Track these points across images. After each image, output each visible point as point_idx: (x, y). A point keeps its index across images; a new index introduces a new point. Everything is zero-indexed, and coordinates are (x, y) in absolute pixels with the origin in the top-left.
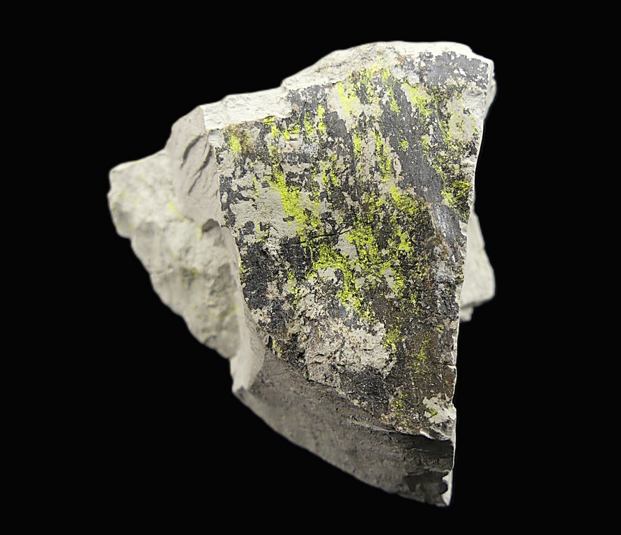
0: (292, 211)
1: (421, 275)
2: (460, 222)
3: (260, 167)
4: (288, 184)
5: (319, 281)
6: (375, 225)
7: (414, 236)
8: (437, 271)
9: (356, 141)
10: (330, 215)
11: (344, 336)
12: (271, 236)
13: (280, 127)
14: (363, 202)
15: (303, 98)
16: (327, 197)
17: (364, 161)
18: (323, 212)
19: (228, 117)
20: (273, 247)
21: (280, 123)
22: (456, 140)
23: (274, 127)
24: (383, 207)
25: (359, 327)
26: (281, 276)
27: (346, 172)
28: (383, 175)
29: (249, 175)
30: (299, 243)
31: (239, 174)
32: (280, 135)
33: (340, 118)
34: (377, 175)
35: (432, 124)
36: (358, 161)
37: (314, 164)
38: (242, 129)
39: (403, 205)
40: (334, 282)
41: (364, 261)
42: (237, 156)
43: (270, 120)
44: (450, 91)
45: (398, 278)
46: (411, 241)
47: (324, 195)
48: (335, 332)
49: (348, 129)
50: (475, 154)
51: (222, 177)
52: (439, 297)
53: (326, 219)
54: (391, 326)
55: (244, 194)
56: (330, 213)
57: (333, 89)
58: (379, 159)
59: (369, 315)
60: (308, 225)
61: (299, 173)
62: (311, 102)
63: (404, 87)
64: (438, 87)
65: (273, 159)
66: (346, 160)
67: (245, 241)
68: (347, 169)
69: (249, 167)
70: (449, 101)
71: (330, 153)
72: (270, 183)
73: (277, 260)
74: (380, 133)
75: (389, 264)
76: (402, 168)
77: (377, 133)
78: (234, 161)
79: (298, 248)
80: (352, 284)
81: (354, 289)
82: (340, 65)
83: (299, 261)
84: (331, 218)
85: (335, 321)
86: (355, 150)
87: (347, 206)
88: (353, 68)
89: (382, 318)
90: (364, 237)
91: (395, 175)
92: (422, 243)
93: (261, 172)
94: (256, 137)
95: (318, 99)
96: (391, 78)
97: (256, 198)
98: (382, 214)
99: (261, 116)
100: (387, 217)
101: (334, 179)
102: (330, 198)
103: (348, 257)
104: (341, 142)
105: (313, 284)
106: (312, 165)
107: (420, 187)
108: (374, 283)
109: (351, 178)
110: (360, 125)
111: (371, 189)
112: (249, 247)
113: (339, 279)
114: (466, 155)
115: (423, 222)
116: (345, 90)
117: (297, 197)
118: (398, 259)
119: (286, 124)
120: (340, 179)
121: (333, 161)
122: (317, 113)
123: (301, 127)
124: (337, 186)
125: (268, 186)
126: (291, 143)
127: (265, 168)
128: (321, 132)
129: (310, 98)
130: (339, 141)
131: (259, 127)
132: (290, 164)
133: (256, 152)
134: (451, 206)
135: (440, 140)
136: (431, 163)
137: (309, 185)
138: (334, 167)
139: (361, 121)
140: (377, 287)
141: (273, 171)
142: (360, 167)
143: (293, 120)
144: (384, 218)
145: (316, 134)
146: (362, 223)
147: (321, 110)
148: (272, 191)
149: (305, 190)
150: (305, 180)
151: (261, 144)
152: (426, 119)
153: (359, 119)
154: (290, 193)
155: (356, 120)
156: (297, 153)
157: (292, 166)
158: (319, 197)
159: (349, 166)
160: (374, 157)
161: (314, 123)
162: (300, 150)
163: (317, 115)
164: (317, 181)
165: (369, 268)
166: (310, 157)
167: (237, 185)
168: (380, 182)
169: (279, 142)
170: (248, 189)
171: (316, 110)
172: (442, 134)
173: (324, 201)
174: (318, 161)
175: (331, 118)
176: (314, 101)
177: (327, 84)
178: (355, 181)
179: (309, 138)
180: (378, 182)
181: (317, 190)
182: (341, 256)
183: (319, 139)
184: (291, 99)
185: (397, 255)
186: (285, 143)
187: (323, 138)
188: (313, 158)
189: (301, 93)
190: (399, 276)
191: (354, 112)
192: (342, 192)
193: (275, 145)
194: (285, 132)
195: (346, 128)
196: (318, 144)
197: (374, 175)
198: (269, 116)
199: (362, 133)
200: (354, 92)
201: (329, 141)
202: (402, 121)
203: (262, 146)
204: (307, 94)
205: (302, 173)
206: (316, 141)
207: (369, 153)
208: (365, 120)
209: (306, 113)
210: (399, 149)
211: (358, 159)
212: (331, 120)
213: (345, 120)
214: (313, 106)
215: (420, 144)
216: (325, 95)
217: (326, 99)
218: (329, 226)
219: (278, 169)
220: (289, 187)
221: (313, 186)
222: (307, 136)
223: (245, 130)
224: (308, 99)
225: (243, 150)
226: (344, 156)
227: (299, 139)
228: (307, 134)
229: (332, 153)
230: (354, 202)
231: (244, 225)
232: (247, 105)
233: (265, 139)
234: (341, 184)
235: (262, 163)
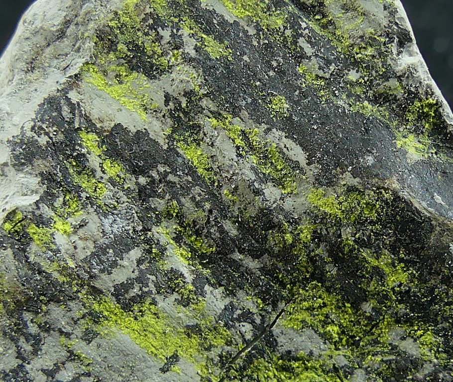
0: (165, 346)
3: (57, 313)
4: (127, 307)
6: (322, 273)
9: (192, 154)
10: (233, 307)
13: (42, 221)
14: (276, 249)
15: (43, 140)
16: (208, 282)
17: (230, 180)
18: (218, 312)
21: (37, 212)
22: (361, 37)
23: (32, 229)
24: (317, 237)
27: (212, 218)
28: (279, 183)
29: (49, 341)
31: (29, 348)
32: (52, 235)
33: (134, 130)
35: (301, 35)
36: (220, 187)
42: (3, 322)
43: (16, 220)
45: (419, 333)
46: (401, 260)
47: (199, 282)
49: (161, 141)
50: (410, 40)
53: (232, 319)
55: (64, 376)
56: (232, 304)
57: (83, 85)
58: (253, 159)
61: (133, 276)
62: (61, 137)
65: (70, 284)
66: (198, 198)
68: (210, 212)
69: (39, 326)
71: (159, 204)
72: (97, 328)
74: (225, 114)
75: (388, 320)
76: (305, 149)
77: (217, 115)
78: (5, 334)
82: (63, 33)
84: (239, 312)
86: (200, 171)
87: (251, 273)
90: (316, 305)
91: (301, 170)
92: (423, 252)
93: (66, 320)
94: (13, 268)
95: (69, 123)
97: (89, 369)
98: (323, 250)
101: (198, 244)
102: (213, 281)
103: (311, 353)
106: (145, 247)
107: (358, 162)
109: (228, 224)
110: (177, 120)
111: (275, 220)
114: (395, 52)
115: (402, 217)
116: (105, 73)
117: (158, 318)
118: (400, 304)
119: (49, 208)
120: (208, 236)
121: (174, 214)
122: (87, 150)
123: (76, 194)
124: (212, 252)
125: (96, 334)
126: (82, 235)
127: (69, 310)
128: (118, 179)
129: (55, 131)
130: (161, 173)
131: (4, 245)
132: (106, 272)
133: (32, 293)
134: (426, 156)
135: (333, 55)
136: (346, 106)
137: (163, 285)
138: (183, 224)
139: (173, 112)
140: (393, 369)
141: (87, 305)
142: (230, 195)
143: (55, 192)
144: (331, 253)
145: (112, 188)
146: (298, 284)
147: (90, 139)
148: (108, 338)
149: (163, 296)
150: (150, 281)
151: (30, 272)
152: (284, 33)
153: (168, 110)
154: (142, 321)
155: (164, 116)
156: (105, 244)
157: (112, 273)
158: (195, 292)
159: (210, 205)
160: (243, 163)
161: (93, 171)
162: (105, 235)
163: (89, 153)
164: (172, 268)
165: (357, 348)
166: (132, 235)
167: (40, 371)
168: (282, 199)
169: (61, 248)
170: (63, 364)
171: (80, 145)
172: (329, 41)
173: (208, 292)
174: (149, 233)
175: (117, 140)
176: (67, 133)
177: (64, 84)
178: (237, 224)
179: (105, 204)
180: (280, 200)
181: (184, 282)
182: (296, 359)
183: (124, 193)
184: (23, 157)
185: (394, 297)
186: (71, 241)
187: (129, 188)
188: (138, 234)
189: (32, 133)
190: (418, 329)
191: (150, 102)
192: (229, 256)
193: (58, 258)
194: (55, 222)
195: (156, 141)
196: (127, 202)
197: (264, 193)
198: (7, 215)
199: (191, 133)
200: (123, 68)
201: (142, 185)
202: (247, 66)
203: (35, 274)
204: (44, 126)
205: (137, 273)
206: (122, 200)
207: (230, 160)
208: (181, 106)
209: (68, 162)
210: (274, 119)
211: (216, 184)
212: (120, 144)
213: (145, 129)
214: (70, 141)
215: (304, 85)
216: (76, 105)
217: (83, 112)
218: (243, 326)
219: (91, 295)
220: (133, 311)
221: (171, 280)
222: (98, 201)
224: (51, 135)
225: (5, 304)
226: (188, 194)
227: (89, 217)
228: (97, 198)
229: (162, 201)
230: (261, 259)
233: (31, 259)
234: (217, 244)
235: (57, 305)
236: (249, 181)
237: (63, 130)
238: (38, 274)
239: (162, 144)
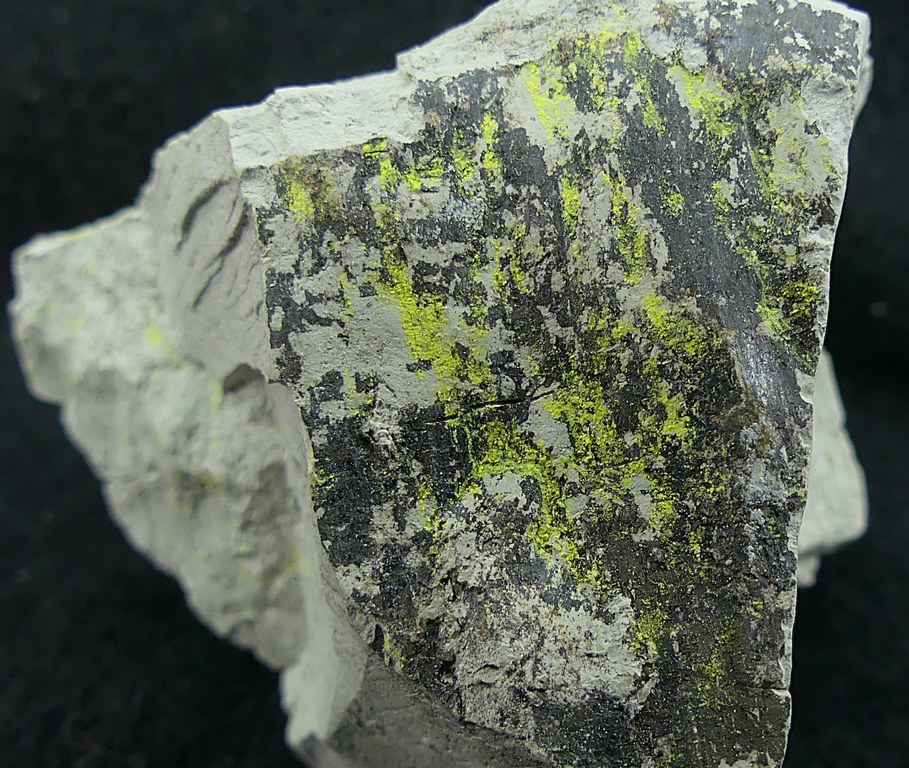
0: (426, 347)
1: (712, 490)
2: (799, 374)
3: (354, 250)
4: (418, 288)
5: (486, 502)
6: (610, 380)
7: (697, 404)
8: (747, 481)
9: (569, 195)
10: (510, 357)
11: (542, 624)
12: (380, 403)
13: (399, 163)
14: (584, 328)
15: (450, 99)
16: (504, 318)
17: (586, 238)
18: (494, 351)
19: (285, 141)
20: (384, 428)
21: (400, 153)
22: (788, 191)
23: (386, 164)
24: (628, 340)
25: (576, 604)
26: (402, 492)
27: (546, 262)
28: (627, 269)
29: (331, 270)
30: (443, 418)
31: (309, 265)
32: (399, 181)
33: (533, 143)
34: (614, 269)
35: (737, 156)
36: (573, 238)
37: (476, 245)
38: (314, 168)
39: (671, 334)
40: (520, 505)
41: (586, 460)
42: (304, 226)
43: (377, 148)
44: (776, 84)
45: (661, 496)
46: (690, 414)
47: (496, 313)
48: (522, 615)
50: (832, 223)
51: (271, 274)
52: (753, 538)
53: (501, 366)
54: (646, 602)
55: (321, 310)
56: (511, 353)
57: (517, 79)
58: (619, 233)
59: (597, 579)
60: (462, 379)
61: (443, 265)
62: (467, 106)
63: (673, 73)
64: (748, 74)
65: (383, 233)
66: (546, 236)
67: (322, 416)
68: (548, 255)
69: (332, 252)
70: (772, 105)
71: (510, 220)
72: (379, 287)
73: (393, 457)
74: (621, 177)
75: (640, 465)
76: (670, 254)
77: (614, 175)
78: (298, 238)
79: (439, 430)
80: (559, 509)
81: (564, 520)
82: (532, 26)
83: (442, 458)
84: (512, 365)
85: (523, 591)
86: (565, 214)
87: (547, 336)
88: (560, 33)
89: (626, 584)
90: (585, 406)
91: (654, 270)
92: (714, 419)
93: (358, 261)
94: (346, 185)
95: (483, 101)
96: (644, 55)
97: (346, 319)
98: (625, 356)
99: (357, 138)
100: (636, 363)
101: (518, 278)
102: (509, 320)
103: (550, 449)
104: (534, 197)
105: (472, 509)
106: (471, 247)
107: (710, 295)
108: (607, 507)
109: (557, 277)
110: (577, 157)
111: (601, 299)
112: (331, 428)
113: (530, 500)
114: (811, 225)
115: (716, 372)
116: (543, 80)
117: (438, 318)
118: (662, 455)
119: (413, 157)
120: (532, 277)
121: (516, 237)
122: (480, 132)
123: (445, 163)
124: (526, 293)
125: (374, 293)
126: (424, 199)
127: (367, 254)
128: (490, 174)
129: (465, 99)
130: (531, 193)
131: (353, 161)
132: (422, 244)
133: (346, 218)
134: (778, 337)
135: (753, 192)
136: (734, 242)
137: (463, 292)
138: (518, 250)
139: (578, 149)
140: (615, 515)
141: (385, 261)
142: (576, 252)
143: (429, 148)
144: (630, 364)
145: (479, 178)
146: (582, 375)
147: (490, 125)
148: (382, 303)
149: (456, 302)
150: (454, 280)
151: (357, 199)
152: (722, 145)
153: (575, 144)
154: (422, 309)
155: (567, 147)
156: (438, 219)
157: (426, 248)
158: (486, 318)
159: (552, 249)
160: (607, 230)
161: (474, 153)
162: (443, 212)
163: (481, 136)
164: (481, 282)
165: (596, 474)
166: (467, 229)
167: (304, 291)
168: (620, 285)
169: (398, 196)
170: (328, 299)
171: (478, 125)
172: (758, 178)
173: (498, 326)
174: (483, 238)
175: (513, 141)
176: (473, 106)
177: (502, 67)
178: (565, 282)
179: (463, 187)
180: (617, 284)
181: (482, 303)
182: (534, 446)
183: (486, 189)
184: (423, 101)
185: (660, 445)
186: (411, 197)
187: (494, 188)
188: (472, 232)
189: (445, 87)
190: (663, 492)
191: (564, 129)
192: (538, 307)
193: (389, 203)
194: (409, 172)
195: (546, 164)
196: (484, 199)
197: (607, 269)
198: (374, 139)
199: (581, 176)
200: (562, 86)
201: (507, 193)
202: (669, 150)
203: (360, 204)
204: (459, 89)
205: (447, 264)
206: (480, 194)
207: (597, 220)
208: (588, 148)
209: (458, 132)
210: (662, 212)
211: (571, 234)
212: (513, 147)
213: (543, 148)
214: (472, 115)
215: (709, 201)
216: (499, 90)
217: (500, 100)
218: (507, 380)
219: (395, 255)
220: (420, 295)
221: (473, 292)
222: (459, 182)
223: (321, 169)
224: (460, 100)
225: (317, 212)
226: (540, 226)
227: (442, 189)
228: (459, 178)
229: (514, 219)
230: (564, 329)
231: (321, 379)
232: (325, 113)
233: (366, 189)
234: (536, 288)
235: (360, 243)
236: (602, 248)
237: (472, 102)
239: (549, 169)
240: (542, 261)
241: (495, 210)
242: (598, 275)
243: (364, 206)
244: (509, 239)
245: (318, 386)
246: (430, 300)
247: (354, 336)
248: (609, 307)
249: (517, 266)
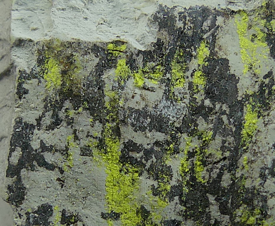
0: (119, 203)
4: (124, 159)
13: (131, 63)
14: (238, 219)
15: (179, 24)
16: (181, 196)
17: (255, 154)
18: (168, 218)
19: (51, 24)
21: (134, 56)
23: (122, 62)
27: (222, 163)
29: (63, 130)
31: (49, 123)
32: (129, 77)
33: (232, 72)
36: (245, 151)
37: (174, 138)
38: (69, 51)
42: (51, 93)
43: (118, 48)
47: (176, 191)
49: (240, 94)
51: (19, 122)
55: (49, 157)
56: (179, 223)
57: (231, 21)
61: (146, 147)
62: (190, 33)
65: (108, 112)
66: (226, 144)
68: (225, 159)
69: (67, 117)
71: (202, 125)
72: (95, 152)
78: (45, 100)
86: (244, 132)
87: (209, 218)
93: (84, 129)
94: (89, 70)
95: (202, 31)
97: (65, 168)
99: (105, 36)
101: (198, 169)
102: (184, 199)
104: (224, 113)
106: (169, 139)
109: (226, 177)
110: (262, 91)
111: (256, 202)
116: (250, 27)
117: (133, 184)
119: (143, 61)
120: (208, 171)
121: (204, 139)
122: (196, 54)
123: (165, 71)
124: (201, 182)
125: (91, 155)
126: (143, 94)
127: (92, 125)
128: (195, 88)
129: (190, 27)
130: (222, 109)
131: (98, 54)
132: (134, 128)
133: (84, 94)
137: (156, 170)
138: (203, 149)
139: (264, 85)
141: (104, 133)
142: (245, 162)
143: (156, 57)
145: (187, 88)
147: (204, 51)
148: (95, 164)
149: (148, 175)
150: (151, 160)
151: (95, 83)
153: (263, 81)
154: (122, 175)
155: (256, 82)
156: (150, 112)
157: (137, 132)
158: (168, 193)
159: (229, 155)
160: (272, 152)
161: (187, 69)
162: (155, 108)
163: (195, 57)
164: (170, 166)
166: (169, 124)
167: (40, 140)
168: (272, 195)
169: (125, 88)
170: (56, 151)
171: (195, 49)
173: (175, 201)
174: (180, 134)
175: (218, 67)
176: (195, 34)
177: (222, 9)
178: (232, 182)
179: (174, 92)
180: (270, 194)
181: (168, 181)
183: (190, 98)
184: (159, 21)
186: (134, 91)
187: (196, 98)
188: (173, 127)
189: (177, 14)
191: (257, 67)
192: (207, 194)
193: (118, 91)
194: (137, 72)
195: (238, 90)
196: (187, 105)
197: (265, 181)
198: (118, 41)
199: (262, 106)
200: (262, 35)
201: (204, 105)
203: (96, 87)
204: (188, 18)
205: (149, 147)
206: (185, 100)
207: (267, 143)
208: (272, 87)
209: (179, 50)
211: (245, 148)
212: (217, 71)
213: (239, 77)
214: (193, 40)
216: (216, 26)
217: (216, 34)
219: (113, 131)
220: (124, 165)
221: (162, 172)
222: (172, 87)
223: (74, 54)
224: (186, 27)
225: (63, 85)
226: (224, 136)
227: (158, 90)
228: (173, 85)
229: (205, 125)
230: (222, 215)
231: (36, 208)
232: (85, 10)
233: (103, 77)
234: (209, 181)
235: (89, 116)
236: (265, 165)
237: (195, 31)
238: (98, 88)
240: (219, 162)
241: (193, 115)
242: (258, 184)
243: (99, 89)
244: (199, 139)
245: (34, 213)
246: (130, 170)
247: (69, 182)
248: (260, 210)
249: (199, 160)
